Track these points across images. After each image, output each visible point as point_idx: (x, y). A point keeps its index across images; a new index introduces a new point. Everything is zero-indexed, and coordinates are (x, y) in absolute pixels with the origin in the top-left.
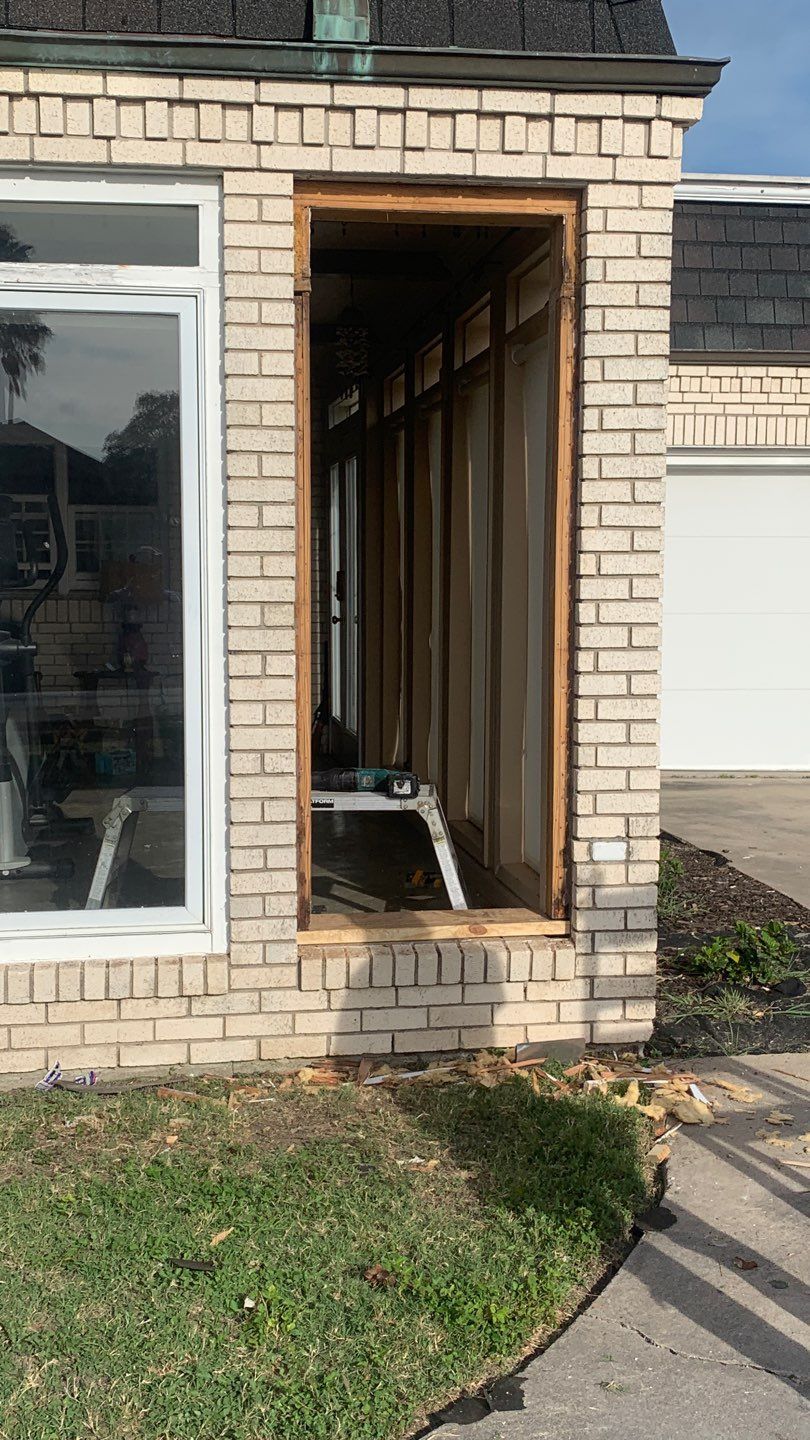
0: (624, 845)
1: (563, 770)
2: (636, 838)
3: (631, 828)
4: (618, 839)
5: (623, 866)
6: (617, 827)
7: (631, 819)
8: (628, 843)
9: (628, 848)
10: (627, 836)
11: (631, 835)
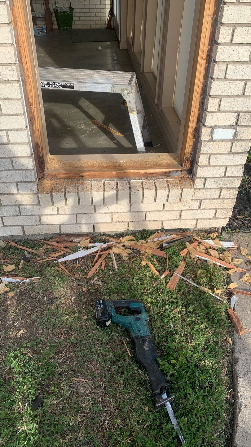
0: (233, 131)
1: (202, 79)
2: (242, 126)
3: (239, 120)
4: (231, 126)
5: (231, 142)
6: (231, 119)
7: (241, 114)
8: (236, 129)
9: (235, 133)
10: (236, 124)
11: (239, 124)
